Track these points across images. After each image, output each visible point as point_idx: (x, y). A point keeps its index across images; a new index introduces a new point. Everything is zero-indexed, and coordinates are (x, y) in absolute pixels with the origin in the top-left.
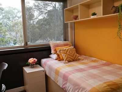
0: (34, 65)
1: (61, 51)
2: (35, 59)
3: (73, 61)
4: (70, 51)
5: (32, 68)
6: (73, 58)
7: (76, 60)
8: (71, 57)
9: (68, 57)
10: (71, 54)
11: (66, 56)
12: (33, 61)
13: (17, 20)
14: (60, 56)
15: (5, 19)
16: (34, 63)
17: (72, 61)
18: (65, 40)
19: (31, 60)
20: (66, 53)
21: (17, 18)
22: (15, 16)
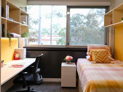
0: (69, 61)
1: (93, 53)
2: (71, 57)
3: (103, 63)
4: (101, 53)
5: (68, 64)
6: (103, 61)
7: (106, 63)
8: (100, 59)
9: (97, 58)
10: (101, 56)
11: (95, 57)
12: (68, 58)
13: (83, 26)
14: (92, 57)
15: (72, 25)
16: (70, 60)
17: (101, 63)
18: (106, 44)
19: (68, 57)
20: (96, 55)
21: (83, 24)
22: (81, 22)
